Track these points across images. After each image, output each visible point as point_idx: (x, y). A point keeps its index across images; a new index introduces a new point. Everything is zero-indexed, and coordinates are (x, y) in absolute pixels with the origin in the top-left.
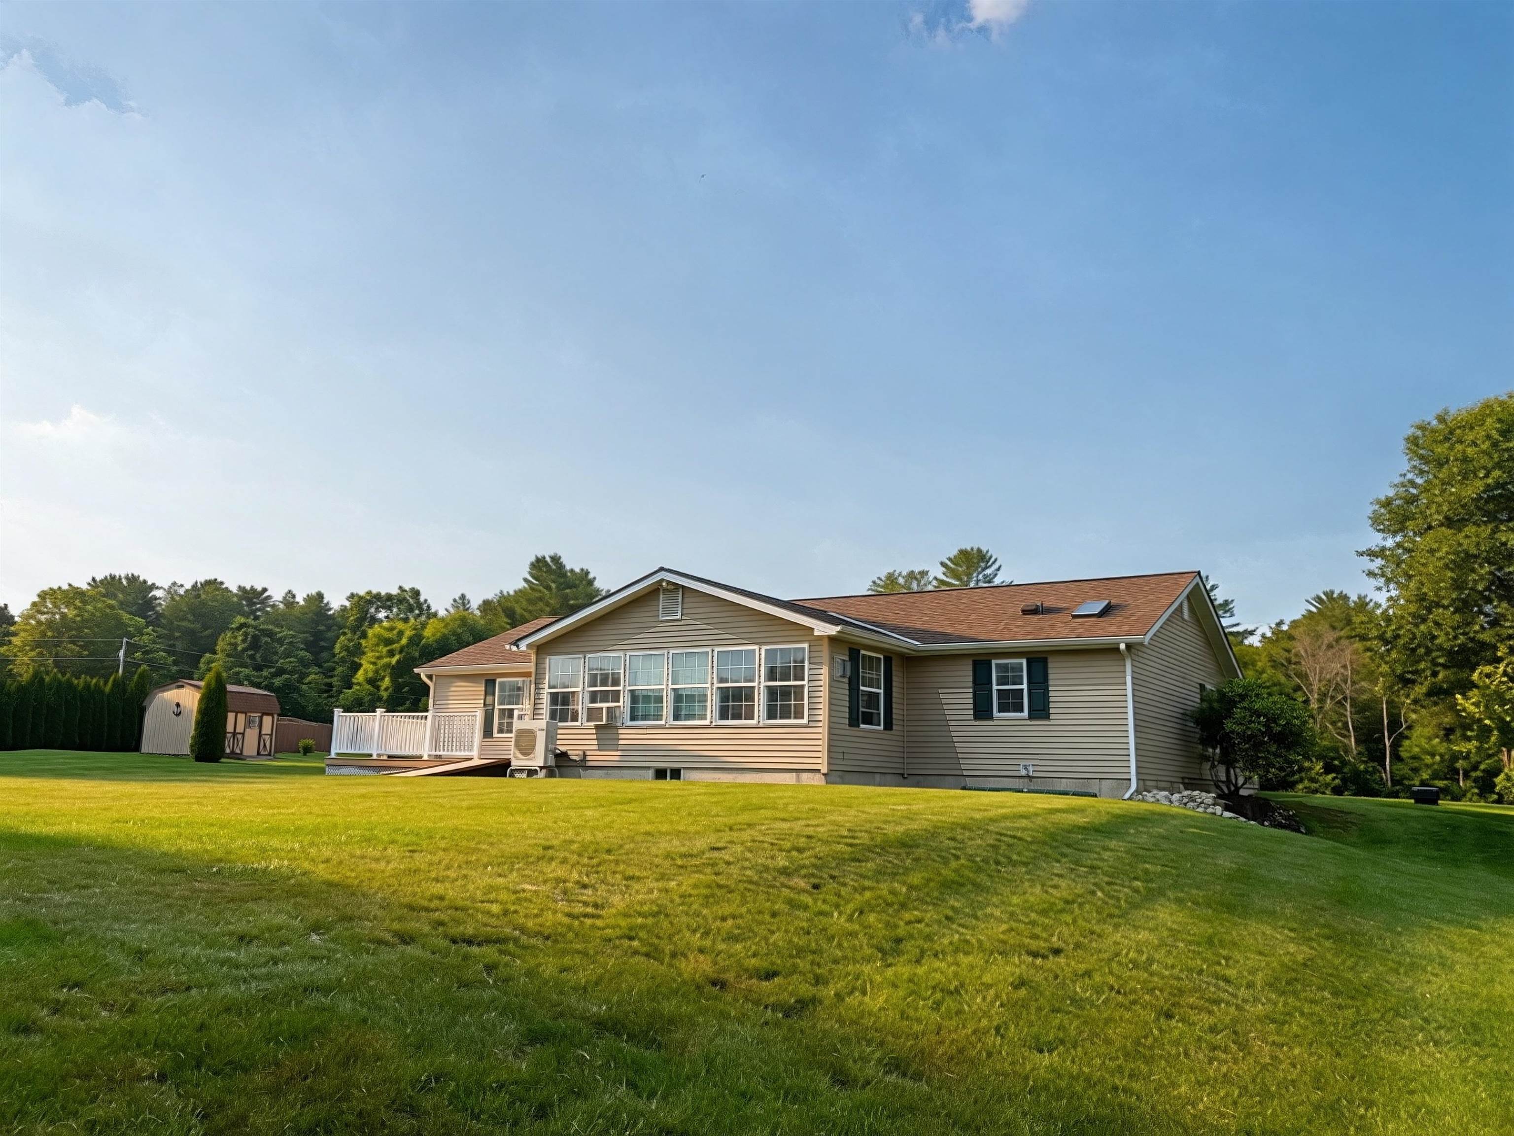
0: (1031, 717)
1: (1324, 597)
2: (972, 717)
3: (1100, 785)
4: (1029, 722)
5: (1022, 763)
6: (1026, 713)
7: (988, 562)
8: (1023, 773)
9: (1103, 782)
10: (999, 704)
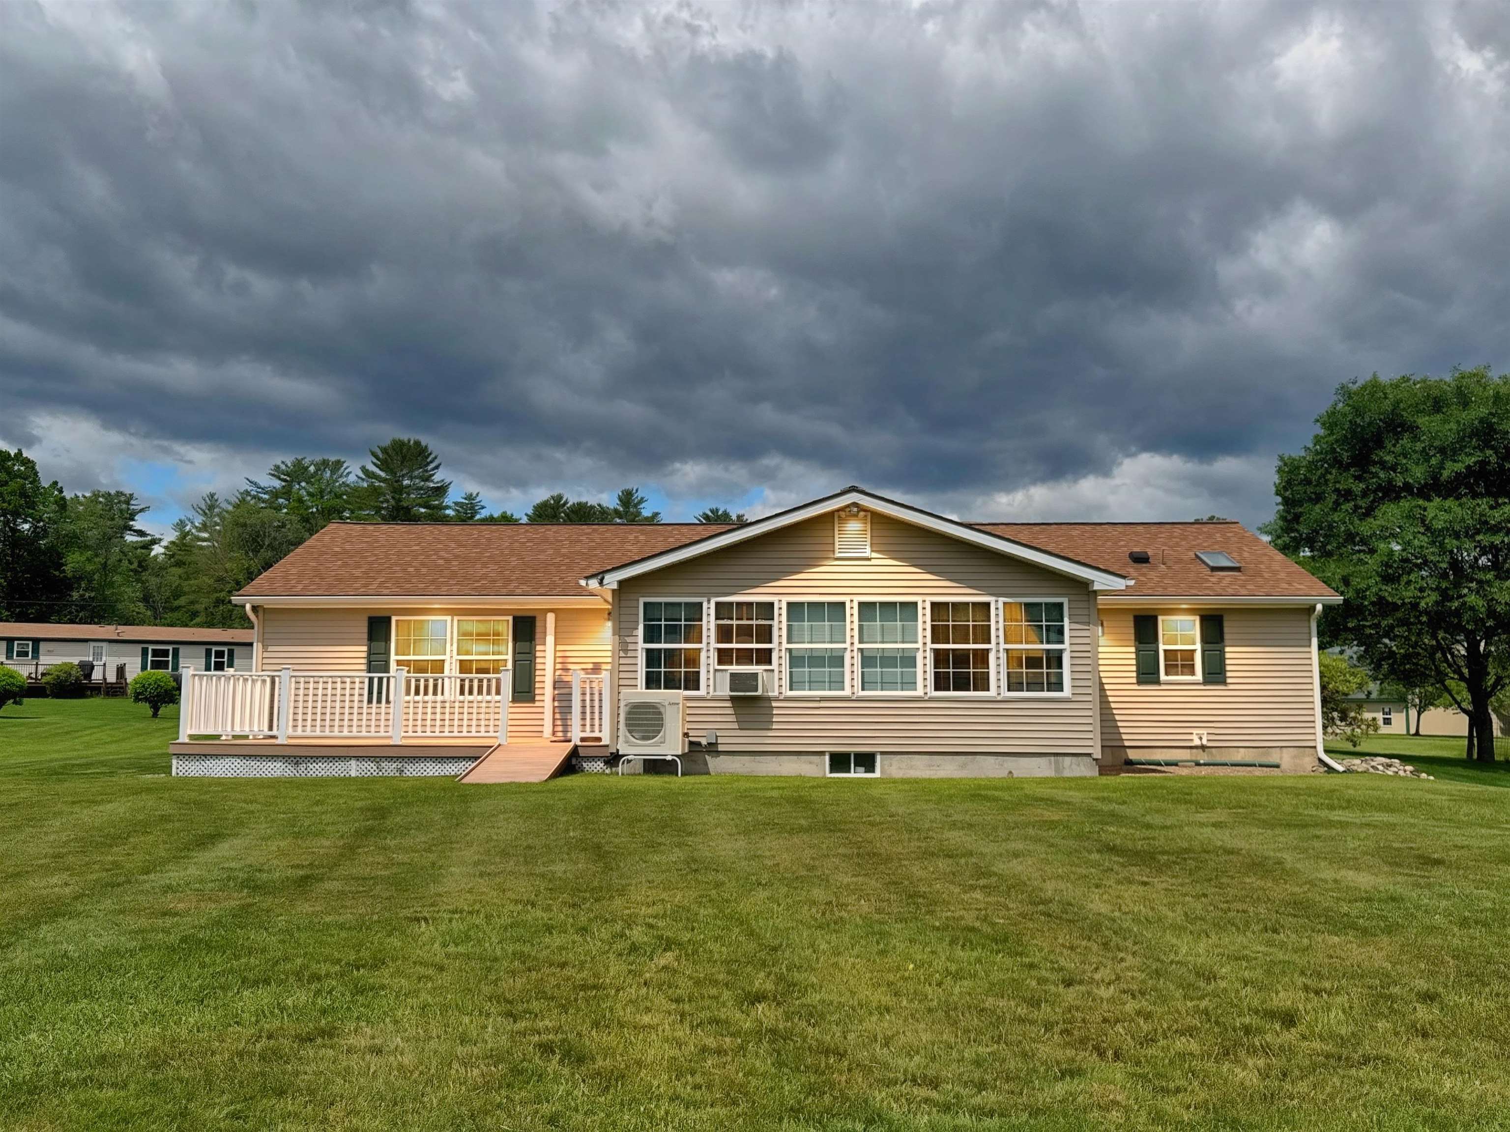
0: (1206, 682)
1: (710, 514)
2: (1134, 680)
3: (1281, 753)
4: (1202, 687)
5: (1195, 731)
6: (1199, 676)
7: (427, 457)
8: (1197, 742)
9: (1284, 750)
10: (1166, 666)
